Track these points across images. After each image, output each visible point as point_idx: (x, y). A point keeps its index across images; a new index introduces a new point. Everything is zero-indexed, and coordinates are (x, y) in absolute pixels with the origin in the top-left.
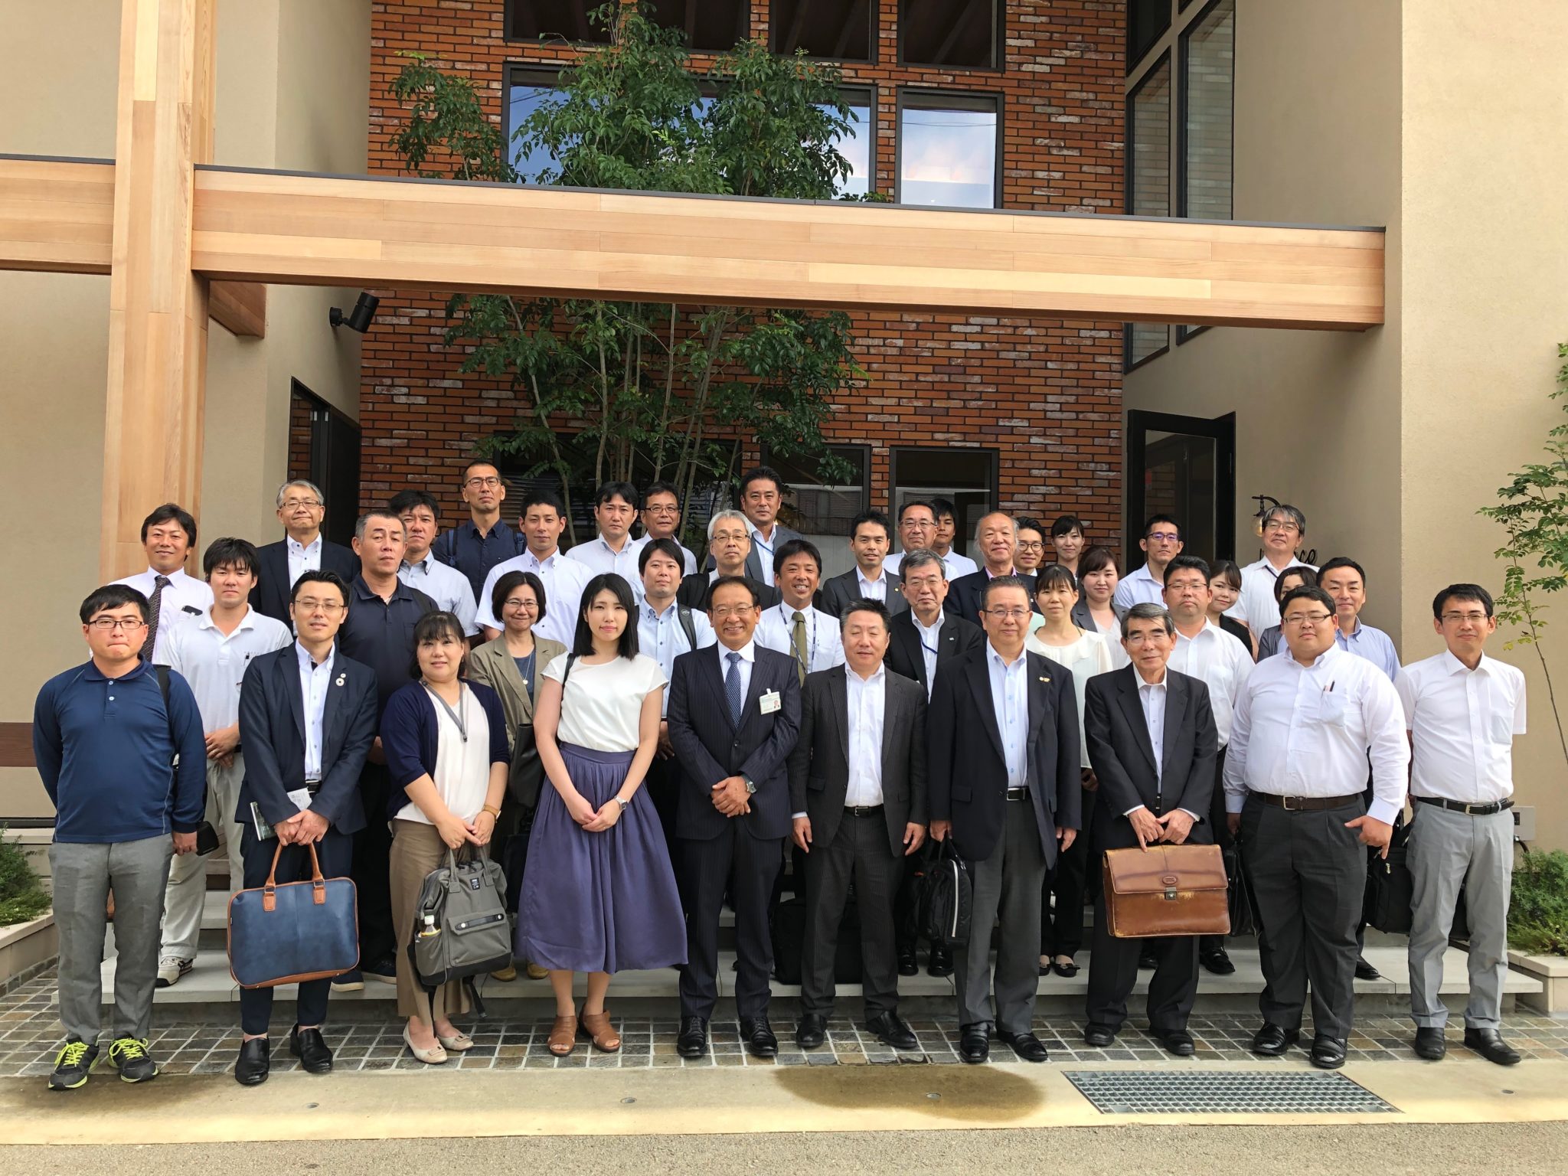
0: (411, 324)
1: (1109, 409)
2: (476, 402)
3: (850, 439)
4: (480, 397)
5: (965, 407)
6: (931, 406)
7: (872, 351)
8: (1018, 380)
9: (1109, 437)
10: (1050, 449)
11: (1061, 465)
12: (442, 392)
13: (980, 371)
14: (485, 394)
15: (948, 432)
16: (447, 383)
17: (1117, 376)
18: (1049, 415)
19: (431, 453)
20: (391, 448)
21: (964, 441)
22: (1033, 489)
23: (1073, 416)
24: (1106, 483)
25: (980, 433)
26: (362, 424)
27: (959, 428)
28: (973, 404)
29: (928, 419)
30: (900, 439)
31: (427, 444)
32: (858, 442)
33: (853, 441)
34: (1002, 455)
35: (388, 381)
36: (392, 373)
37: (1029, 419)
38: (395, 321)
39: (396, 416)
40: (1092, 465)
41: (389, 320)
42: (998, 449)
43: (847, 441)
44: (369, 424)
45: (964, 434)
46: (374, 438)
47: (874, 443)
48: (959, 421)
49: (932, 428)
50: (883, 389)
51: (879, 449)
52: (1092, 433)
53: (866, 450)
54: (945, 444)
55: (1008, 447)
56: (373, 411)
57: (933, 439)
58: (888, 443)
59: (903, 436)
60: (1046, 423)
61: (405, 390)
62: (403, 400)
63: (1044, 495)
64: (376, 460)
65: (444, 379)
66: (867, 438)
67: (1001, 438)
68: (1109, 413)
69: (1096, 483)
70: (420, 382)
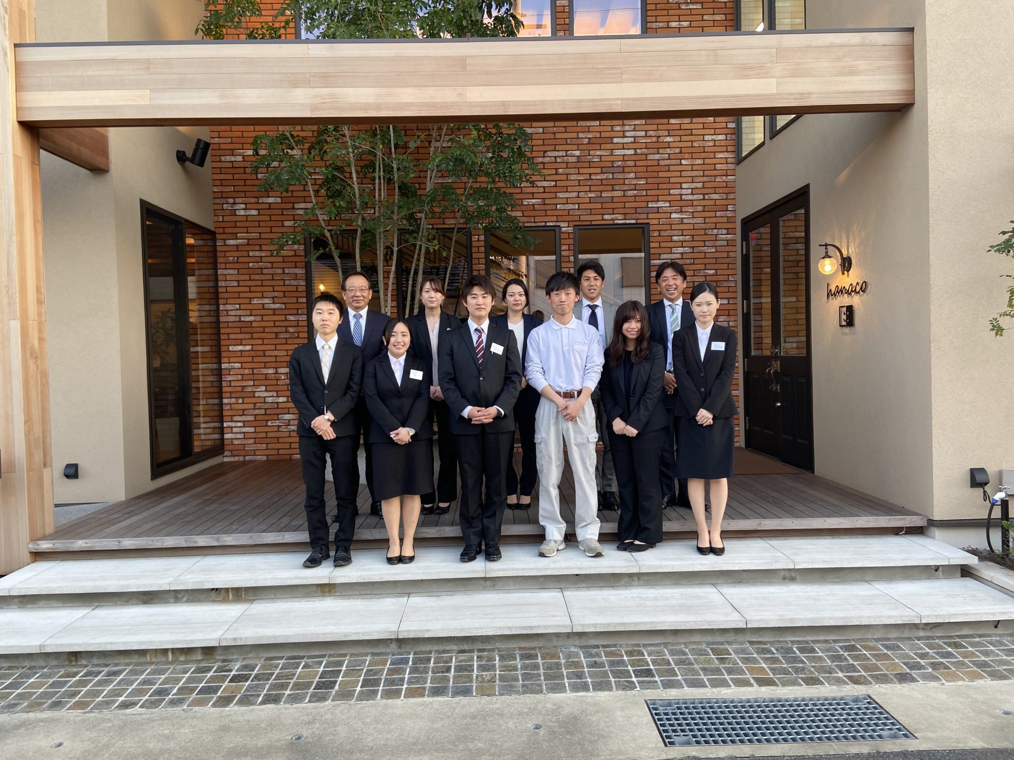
0: (244, 161)
1: (726, 190)
2: (291, 212)
3: (546, 222)
4: (293, 208)
5: (624, 196)
6: (601, 196)
7: (559, 160)
8: (661, 174)
9: (727, 210)
10: (685, 221)
11: (692, 233)
12: (267, 206)
13: (634, 169)
14: (296, 206)
15: (613, 214)
16: (271, 200)
17: (732, 166)
18: (684, 197)
19: (264, 247)
20: (237, 246)
21: (625, 219)
22: (674, 250)
23: (701, 197)
24: (725, 243)
25: (636, 213)
26: (217, 230)
27: (621, 211)
28: (630, 193)
29: (599, 206)
30: (580, 221)
31: (261, 242)
32: (551, 224)
33: (548, 224)
34: (651, 228)
35: (231, 201)
36: (234, 195)
37: (670, 201)
38: (233, 159)
39: (238, 224)
40: (715, 231)
41: (228, 158)
42: (649, 223)
43: (544, 224)
44: (221, 230)
45: (625, 214)
46: (225, 240)
47: (562, 225)
48: (621, 205)
49: (602, 211)
50: (567, 186)
51: (565, 227)
52: (714, 208)
53: (557, 229)
54: (611, 222)
55: (656, 222)
56: (223, 221)
57: (603, 219)
58: (572, 224)
59: (582, 218)
60: (682, 203)
61: (243, 206)
62: (242, 213)
63: (682, 254)
64: (227, 254)
65: (268, 197)
66: (557, 221)
67: (650, 216)
68: (727, 194)
69: (718, 243)
70: (253, 200)
